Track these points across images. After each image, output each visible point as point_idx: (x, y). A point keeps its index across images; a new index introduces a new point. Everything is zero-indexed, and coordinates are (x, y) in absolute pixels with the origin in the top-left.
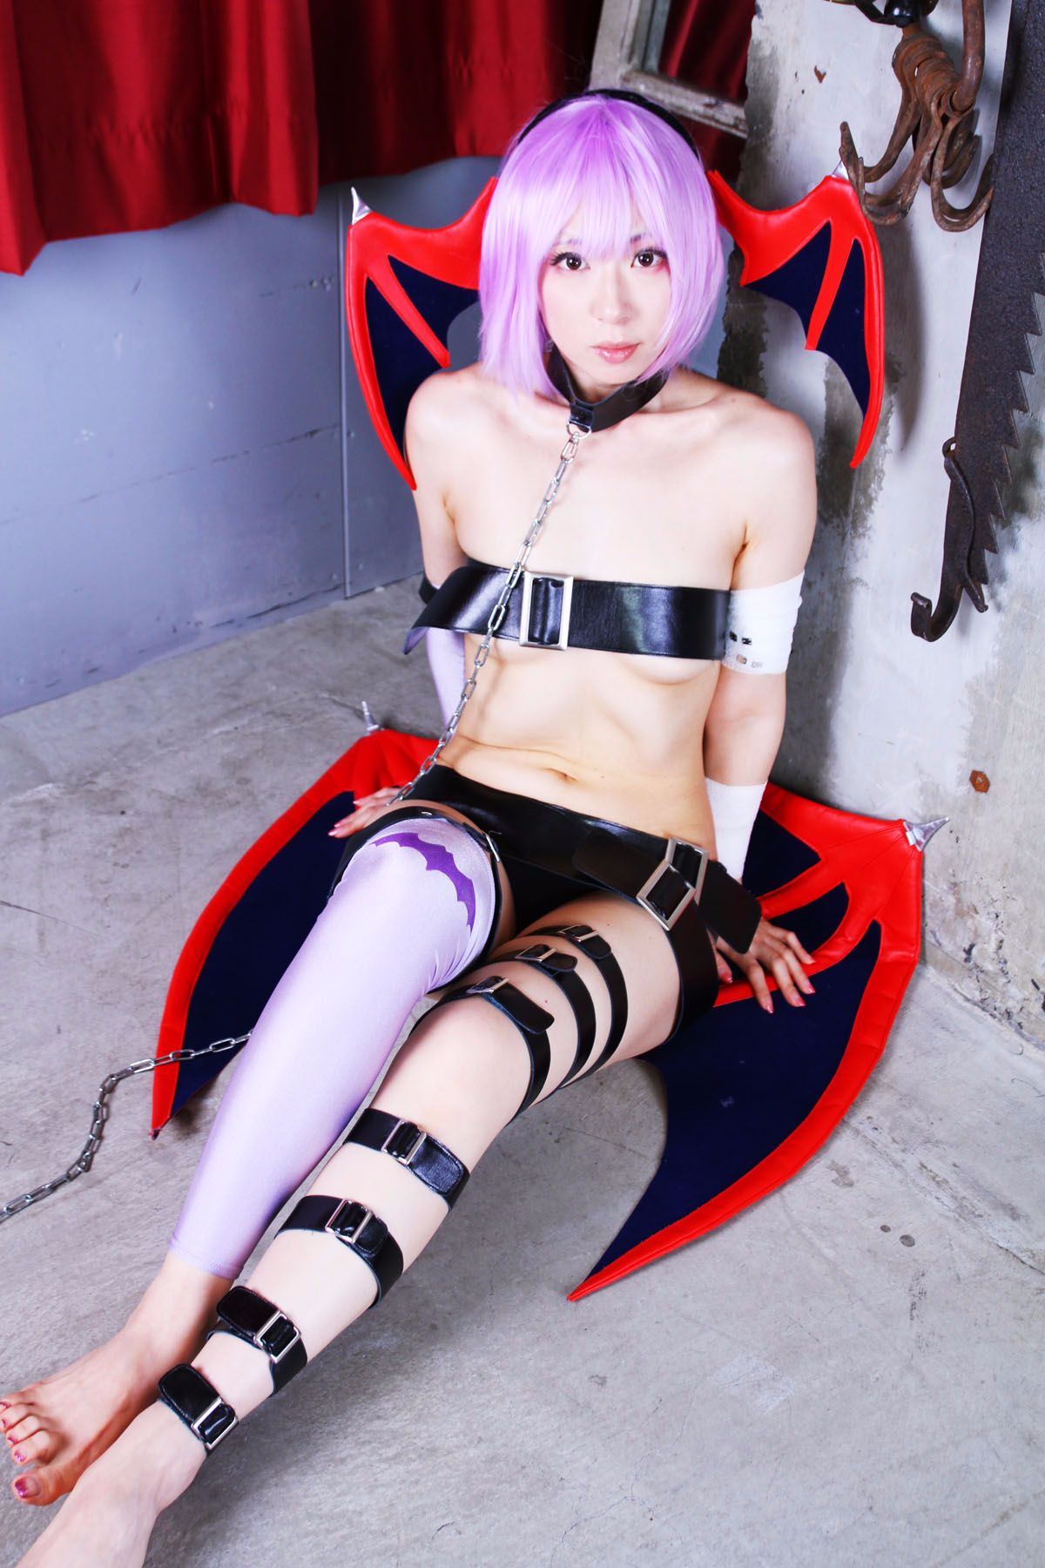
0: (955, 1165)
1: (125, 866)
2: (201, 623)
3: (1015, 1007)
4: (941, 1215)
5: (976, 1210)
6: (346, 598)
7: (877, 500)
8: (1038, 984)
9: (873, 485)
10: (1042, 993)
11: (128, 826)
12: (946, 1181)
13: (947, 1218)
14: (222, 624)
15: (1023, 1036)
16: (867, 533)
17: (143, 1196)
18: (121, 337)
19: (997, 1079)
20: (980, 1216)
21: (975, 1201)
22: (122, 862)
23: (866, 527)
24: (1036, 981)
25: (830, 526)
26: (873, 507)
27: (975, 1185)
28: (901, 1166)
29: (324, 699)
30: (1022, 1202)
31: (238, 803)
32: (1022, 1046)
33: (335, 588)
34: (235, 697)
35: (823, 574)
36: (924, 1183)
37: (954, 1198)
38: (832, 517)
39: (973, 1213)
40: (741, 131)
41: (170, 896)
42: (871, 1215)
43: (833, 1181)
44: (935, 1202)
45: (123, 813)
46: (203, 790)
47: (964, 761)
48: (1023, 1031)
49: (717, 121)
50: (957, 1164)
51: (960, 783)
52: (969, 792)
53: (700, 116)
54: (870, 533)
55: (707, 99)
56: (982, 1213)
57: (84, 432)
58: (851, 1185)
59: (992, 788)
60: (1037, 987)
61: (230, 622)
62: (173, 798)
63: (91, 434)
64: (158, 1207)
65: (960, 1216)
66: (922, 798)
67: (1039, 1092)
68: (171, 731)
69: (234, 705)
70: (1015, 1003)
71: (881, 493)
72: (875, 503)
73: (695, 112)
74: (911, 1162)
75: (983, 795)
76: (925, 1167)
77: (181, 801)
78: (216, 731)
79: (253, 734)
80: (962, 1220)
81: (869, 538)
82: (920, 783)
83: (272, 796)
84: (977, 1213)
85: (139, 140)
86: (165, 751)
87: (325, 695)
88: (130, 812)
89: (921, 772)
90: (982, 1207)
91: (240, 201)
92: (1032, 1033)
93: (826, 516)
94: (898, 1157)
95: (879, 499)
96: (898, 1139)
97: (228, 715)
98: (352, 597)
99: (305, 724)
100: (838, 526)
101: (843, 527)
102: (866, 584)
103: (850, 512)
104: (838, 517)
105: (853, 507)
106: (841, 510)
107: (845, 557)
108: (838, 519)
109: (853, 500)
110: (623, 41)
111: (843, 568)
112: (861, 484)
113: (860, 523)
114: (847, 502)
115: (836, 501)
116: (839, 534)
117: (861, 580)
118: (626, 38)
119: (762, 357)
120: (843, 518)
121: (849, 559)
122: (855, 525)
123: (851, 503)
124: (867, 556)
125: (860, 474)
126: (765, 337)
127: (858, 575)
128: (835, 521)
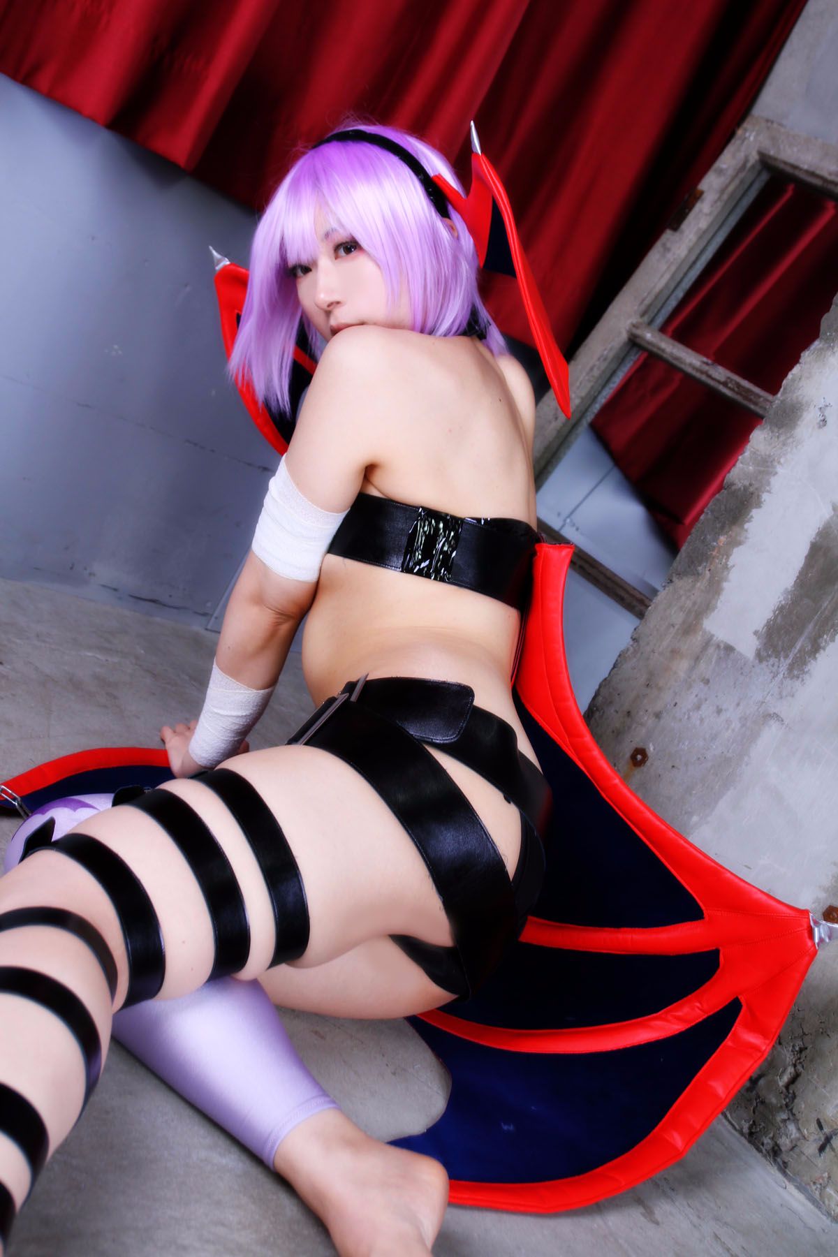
0: (743, 1248)
2: (94, 575)
3: (786, 1145)
6: (207, 629)
7: (824, 650)
8: (823, 1124)
9: (825, 636)
10: (825, 1134)
11: (5, 674)
14: (109, 588)
15: (785, 1175)
16: (801, 676)
18: (188, 289)
19: (768, 1198)
23: (803, 670)
24: (822, 1121)
25: (765, 663)
26: (817, 655)
28: (698, 1228)
31: (106, 707)
32: (784, 1182)
33: (205, 614)
34: (109, 642)
35: (738, 705)
38: (769, 656)
40: (730, 389)
41: (40, 737)
43: (642, 1214)
46: (75, 683)
47: (822, 895)
48: (787, 1171)
49: (709, 376)
53: (698, 370)
54: (806, 677)
55: (705, 359)
57: (116, 347)
58: (656, 1223)
60: (821, 1127)
61: (115, 590)
62: (48, 676)
63: (120, 352)
67: (805, 1224)
68: (49, 634)
69: (106, 645)
70: (788, 1141)
71: (831, 645)
72: (822, 651)
73: (690, 365)
74: (707, 1227)
76: (719, 1238)
77: (55, 681)
78: (89, 654)
79: (122, 671)
81: (803, 680)
86: (42, 644)
87: (186, 677)
88: (8, 666)
92: (797, 1173)
93: (763, 655)
94: (695, 1219)
95: (827, 649)
97: (101, 649)
98: (211, 631)
99: (167, 688)
100: (773, 665)
101: (779, 667)
102: (782, 721)
103: (791, 656)
104: (776, 658)
105: (796, 651)
106: (782, 653)
107: (769, 693)
108: (777, 660)
109: (798, 646)
110: (643, 300)
111: (763, 702)
112: (814, 634)
113: (798, 667)
114: (792, 645)
115: (780, 643)
116: (771, 672)
117: (778, 716)
118: (647, 299)
119: (755, 513)
120: (782, 659)
121: (772, 695)
122: (791, 668)
123: (795, 648)
124: (793, 696)
125: (815, 625)
126: (765, 496)
127: (776, 711)
128: (772, 661)
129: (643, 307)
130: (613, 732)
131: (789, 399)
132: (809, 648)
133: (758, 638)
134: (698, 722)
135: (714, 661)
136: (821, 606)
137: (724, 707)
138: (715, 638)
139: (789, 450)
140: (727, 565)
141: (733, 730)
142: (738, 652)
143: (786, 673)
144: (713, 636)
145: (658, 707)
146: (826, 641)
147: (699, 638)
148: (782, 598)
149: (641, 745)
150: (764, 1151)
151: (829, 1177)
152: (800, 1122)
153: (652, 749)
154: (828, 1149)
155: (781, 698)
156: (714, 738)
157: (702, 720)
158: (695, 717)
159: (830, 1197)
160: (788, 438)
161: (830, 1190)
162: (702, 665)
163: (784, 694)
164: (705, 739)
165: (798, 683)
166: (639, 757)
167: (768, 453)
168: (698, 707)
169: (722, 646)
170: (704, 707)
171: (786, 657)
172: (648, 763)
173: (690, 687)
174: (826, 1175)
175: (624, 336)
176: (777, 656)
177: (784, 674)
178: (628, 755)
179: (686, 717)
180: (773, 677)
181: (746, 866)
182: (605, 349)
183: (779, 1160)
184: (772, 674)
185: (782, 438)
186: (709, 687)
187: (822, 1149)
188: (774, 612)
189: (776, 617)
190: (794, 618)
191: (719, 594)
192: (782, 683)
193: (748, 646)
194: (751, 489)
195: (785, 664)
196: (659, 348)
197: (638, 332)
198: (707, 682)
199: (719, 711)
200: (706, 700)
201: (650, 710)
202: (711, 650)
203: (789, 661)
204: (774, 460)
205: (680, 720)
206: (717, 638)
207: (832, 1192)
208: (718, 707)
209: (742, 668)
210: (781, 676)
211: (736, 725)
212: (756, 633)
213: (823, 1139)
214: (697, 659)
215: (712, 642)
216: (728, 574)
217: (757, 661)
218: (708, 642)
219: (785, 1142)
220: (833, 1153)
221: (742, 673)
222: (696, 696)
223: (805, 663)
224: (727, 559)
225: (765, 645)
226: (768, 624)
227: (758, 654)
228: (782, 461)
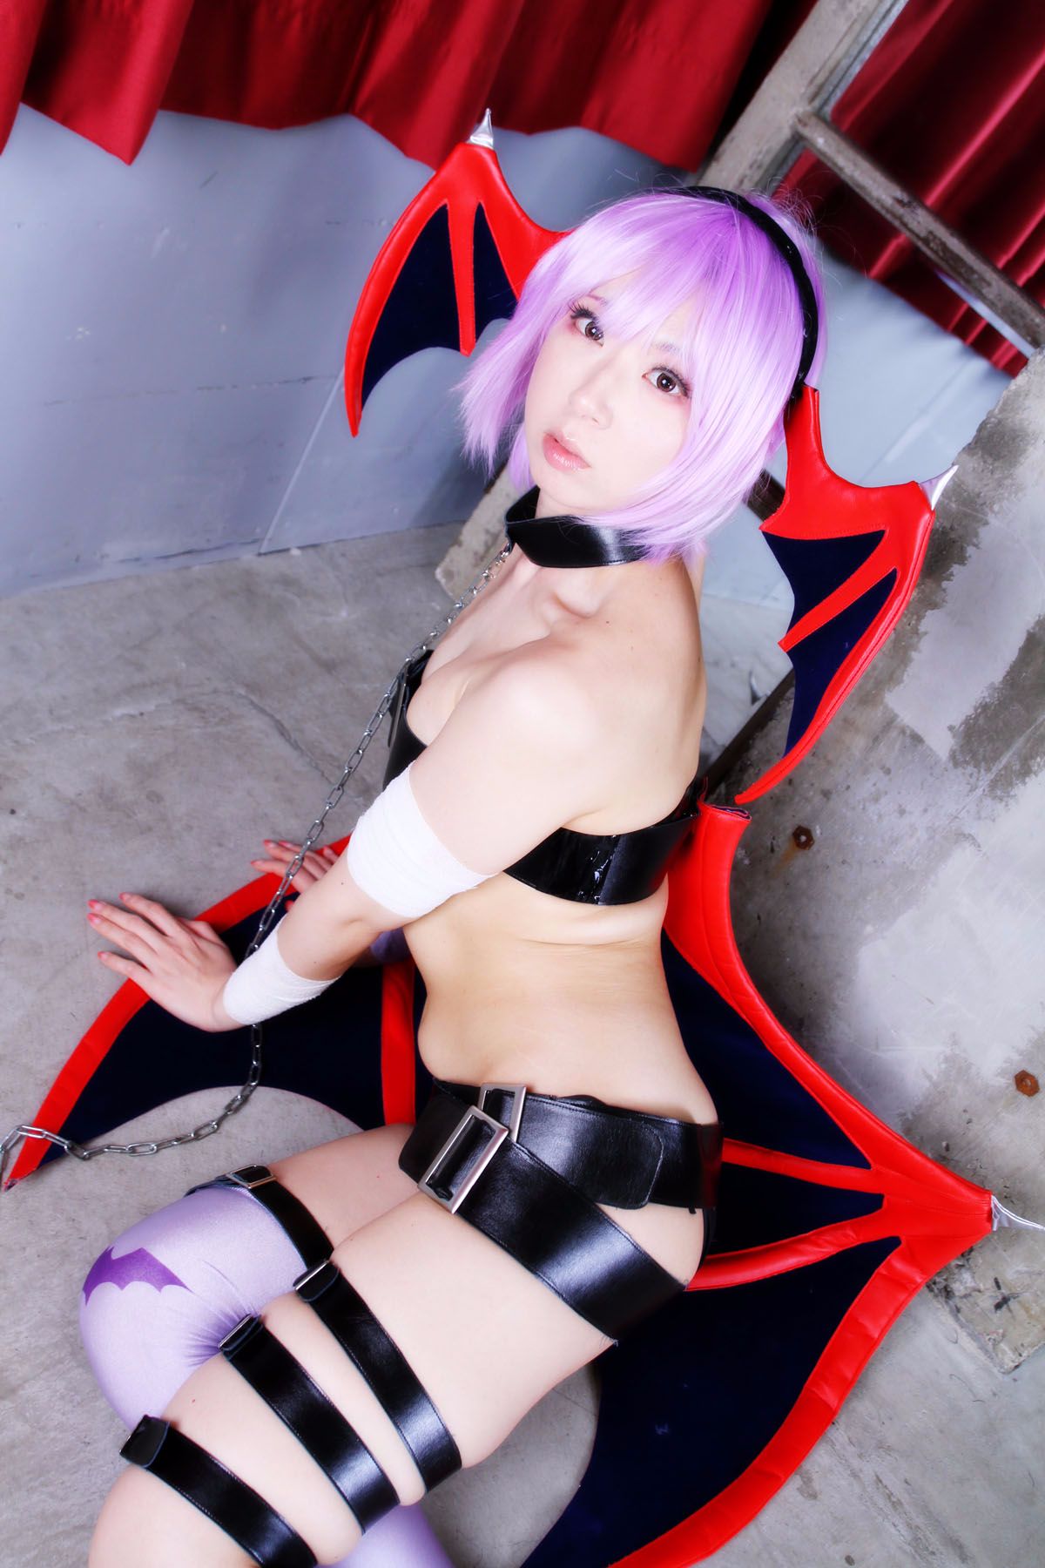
0: (906, 1482)
1: (20, 896)
2: (108, 555)
3: (959, 1291)
4: (900, 1548)
5: (930, 1545)
6: (260, 555)
7: (1036, 776)
8: (1001, 1284)
9: (1039, 759)
10: (1002, 1294)
11: (19, 833)
12: (900, 1503)
13: (905, 1552)
14: (130, 560)
15: (957, 1320)
16: (1005, 799)
17: (68, 1419)
18: (166, 231)
19: (937, 1372)
20: (933, 1553)
21: (928, 1533)
22: (18, 887)
23: (1008, 793)
24: (1000, 1281)
25: (960, 770)
26: (1027, 780)
27: (925, 1510)
28: (858, 1476)
29: (240, 696)
30: (968, 1538)
31: (150, 829)
32: (956, 1332)
33: (254, 542)
34: (140, 667)
35: (925, 811)
36: (881, 1502)
37: (909, 1525)
38: (968, 763)
39: (927, 1549)
41: (77, 956)
42: (836, 1541)
43: (798, 1489)
44: (893, 1530)
45: (13, 812)
46: (107, 796)
47: (1016, 1057)
48: (959, 1317)
49: (905, 225)
50: (908, 1481)
51: (1002, 1073)
52: (1007, 1087)
53: (888, 211)
54: (1011, 802)
55: (899, 193)
56: (934, 1550)
57: (80, 330)
58: (814, 1496)
59: (1039, 1096)
60: (998, 1286)
61: (137, 560)
62: (72, 803)
63: (87, 333)
64: (87, 1440)
65: (916, 1551)
66: (943, 1066)
67: (975, 1396)
68: (64, 698)
69: (138, 678)
70: (962, 1288)
73: (878, 201)
74: (868, 1469)
75: (1024, 1097)
76: (881, 1481)
77: (83, 810)
78: (118, 712)
79: (162, 728)
80: (917, 1557)
81: (1007, 805)
82: (948, 1052)
83: (189, 828)
84: (930, 1549)
85: (297, 23)
86: (57, 727)
87: (242, 691)
88: (22, 813)
89: (955, 1043)
90: (935, 1541)
91: (361, 116)
92: (970, 1321)
93: (960, 758)
94: (856, 1463)
95: (1040, 775)
96: (854, 1440)
97: (132, 691)
98: (265, 554)
99: (221, 728)
100: (971, 775)
101: (978, 779)
102: (979, 846)
103: (995, 770)
104: (975, 767)
105: (1001, 766)
106: (983, 763)
107: (964, 807)
108: (975, 770)
109: (1004, 760)
110: (815, 77)
111: (956, 817)
112: (1024, 751)
113: (1003, 786)
114: (995, 759)
115: (981, 750)
116: (968, 784)
117: (974, 839)
118: (820, 76)
119: (956, 569)
120: (982, 771)
121: (968, 812)
122: (993, 785)
123: (1000, 762)
124: (994, 820)
125: (1028, 740)
126: (970, 550)
127: (972, 832)
128: (970, 769)
129: (812, 89)
130: (772, 798)
131: (1010, 420)
132: (1018, 767)
133: (954, 736)
134: (875, 818)
135: (897, 746)
136: (1036, 719)
137: (908, 809)
138: (899, 720)
139: (1006, 495)
140: (917, 630)
141: (918, 840)
142: (928, 747)
143: (987, 790)
144: (896, 716)
145: (827, 785)
146: (1039, 765)
147: (879, 715)
148: (986, 694)
149: (805, 824)
150: (936, 1291)
151: (1004, 1336)
152: (976, 1275)
153: (818, 832)
154: (1004, 1308)
155: (979, 818)
156: (895, 841)
157: (880, 816)
158: (872, 809)
159: (1004, 1352)
160: (1006, 478)
161: (1003, 1345)
162: (882, 748)
163: (983, 814)
164: (883, 841)
165: (1000, 806)
166: (803, 838)
167: (977, 490)
168: (876, 800)
169: (908, 732)
170: (883, 801)
171: (988, 770)
172: (815, 848)
173: (866, 772)
174: (1001, 1331)
175: (786, 133)
176: (977, 766)
177: (984, 790)
178: (790, 831)
179: (861, 807)
180: (970, 791)
181: (928, 999)
182: (760, 152)
183: (951, 1302)
184: (969, 786)
185: (997, 475)
186: (890, 780)
187: (998, 1306)
188: (976, 709)
189: (977, 715)
190: (1001, 724)
191: (906, 666)
192: (981, 801)
193: (941, 743)
194: (953, 536)
195: (986, 778)
196: (835, 164)
197: (806, 132)
198: (888, 772)
199: (902, 812)
200: (886, 793)
201: (816, 785)
202: (894, 734)
203: (991, 776)
204: (985, 503)
205: (854, 809)
206: (902, 720)
207: (1007, 1349)
208: (900, 806)
209: (931, 768)
210: (979, 792)
211: (922, 834)
212: (951, 728)
213: (1000, 1298)
214: (876, 739)
215: (895, 724)
216: (919, 642)
217: (951, 765)
218: (890, 722)
219: (958, 1288)
220: (1009, 1315)
221: (931, 774)
222: (875, 785)
223: (1011, 784)
224: (919, 619)
225: (962, 746)
226: (966, 722)
227: (953, 756)
228: (996, 508)
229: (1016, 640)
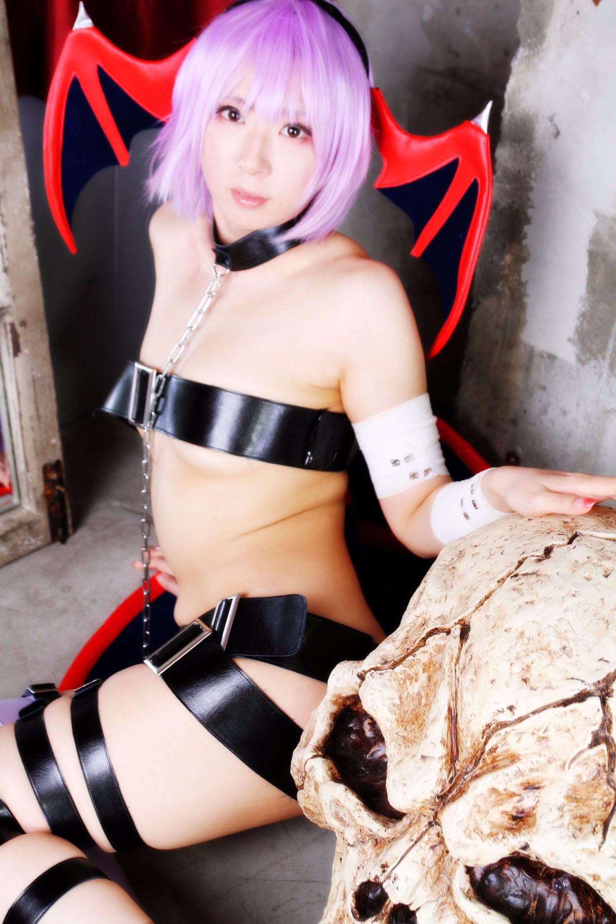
25: (587, 366)
29: (116, 506)
31: (66, 610)
35: (578, 405)
38: (589, 359)
77: (17, 612)
83: (94, 601)
87: (117, 503)
93: (583, 358)
100: (595, 367)
101: (600, 368)
103: (608, 356)
105: (610, 352)
106: (599, 355)
107: (601, 391)
108: (596, 362)
109: (611, 347)
111: (598, 401)
114: (605, 348)
115: (594, 346)
116: (596, 373)
119: (527, 229)
120: (601, 360)
121: (604, 393)
122: (612, 367)
123: (609, 349)
126: (530, 212)
127: (612, 407)
128: (593, 363)
133: (574, 344)
134: (550, 424)
135: (543, 368)
137: (567, 409)
138: (536, 349)
139: (535, 164)
140: (521, 281)
141: (582, 427)
142: (561, 360)
143: (609, 373)
144: (533, 348)
145: (512, 416)
147: (523, 351)
148: (580, 306)
149: (510, 449)
153: (520, 451)
156: (568, 436)
157: (553, 422)
158: (546, 419)
160: (531, 152)
162: (534, 373)
164: (561, 438)
166: (513, 459)
167: (517, 170)
168: (545, 412)
169: (545, 355)
170: (550, 410)
171: (604, 358)
173: (531, 395)
176: (596, 359)
177: (607, 374)
178: (503, 458)
179: (539, 421)
180: (599, 378)
184: (597, 375)
185: (525, 153)
186: (548, 394)
188: (578, 319)
189: (582, 323)
190: (597, 322)
191: (525, 309)
192: (609, 382)
193: (568, 353)
194: (516, 207)
195: (605, 365)
198: (544, 389)
199: (564, 413)
200: (549, 404)
201: (505, 419)
202: (537, 360)
203: (607, 361)
204: (525, 176)
205: (535, 424)
206: (538, 349)
208: (562, 409)
209: (569, 373)
210: (605, 376)
211: (583, 423)
212: (569, 340)
214: (527, 370)
215: (535, 353)
216: (525, 289)
217: (580, 365)
218: (531, 354)
221: (571, 378)
222: (540, 401)
224: (519, 273)
225: (581, 349)
226: (577, 331)
227: (579, 360)
228: (533, 175)
229: (584, 259)
